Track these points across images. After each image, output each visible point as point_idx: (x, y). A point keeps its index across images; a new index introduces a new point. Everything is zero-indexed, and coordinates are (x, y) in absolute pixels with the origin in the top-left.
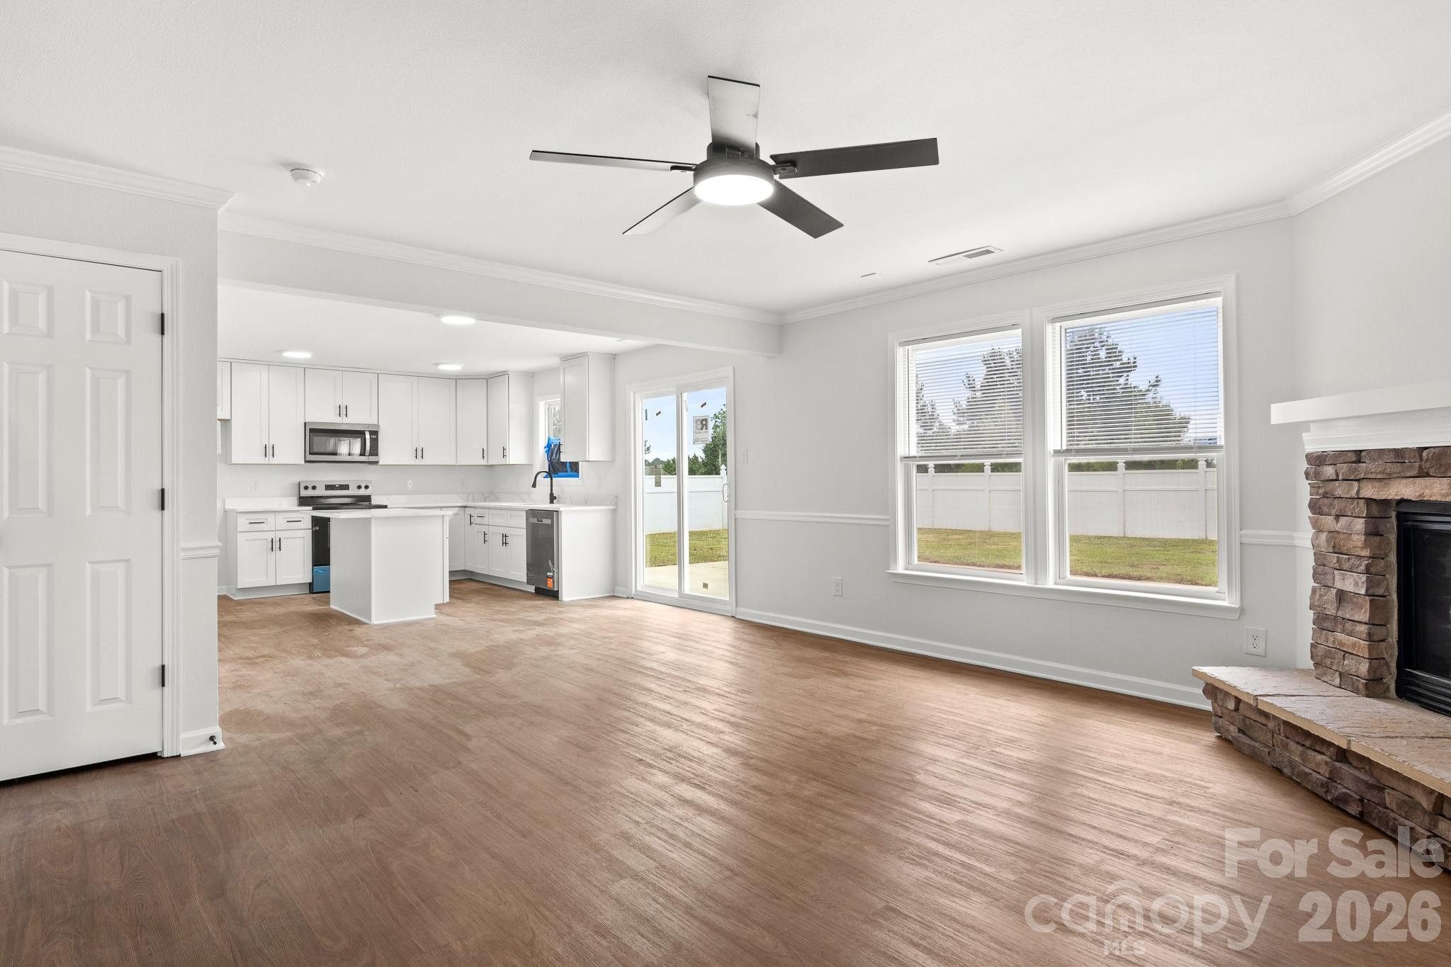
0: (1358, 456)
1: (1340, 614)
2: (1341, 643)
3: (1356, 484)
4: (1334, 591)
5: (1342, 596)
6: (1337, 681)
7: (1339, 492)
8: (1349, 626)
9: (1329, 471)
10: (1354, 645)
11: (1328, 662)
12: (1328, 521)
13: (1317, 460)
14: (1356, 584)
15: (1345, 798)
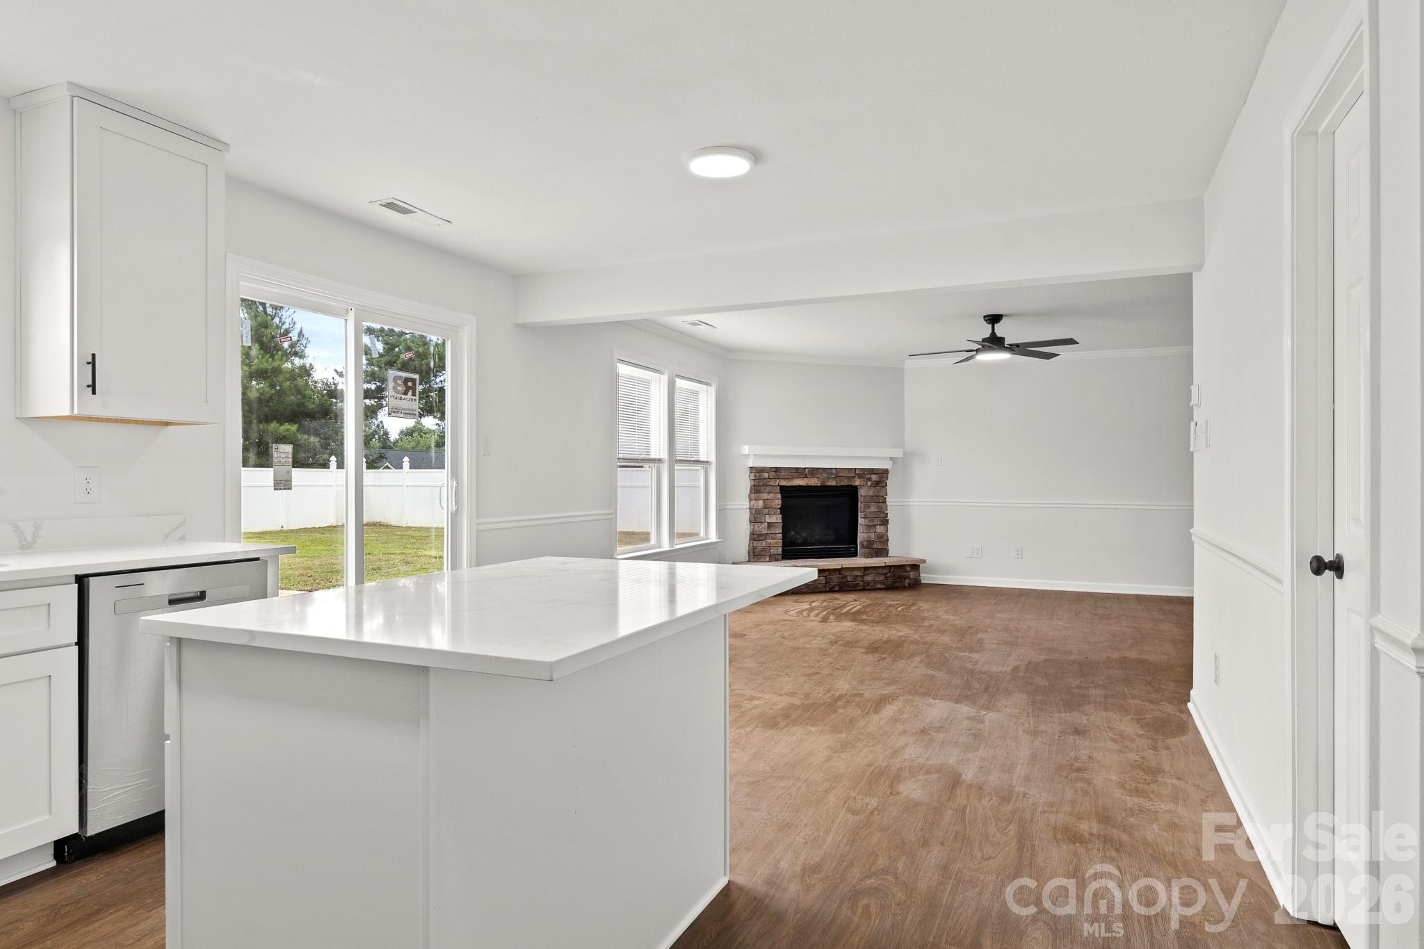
0: (777, 470)
1: (769, 532)
2: (770, 544)
3: (778, 480)
4: (766, 524)
5: (770, 525)
6: (768, 559)
7: (769, 484)
8: (774, 536)
9: (766, 475)
10: (777, 543)
11: (763, 553)
12: (765, 496)
13: (757, 472)
14: (777, 519)
15: (834, 587)
